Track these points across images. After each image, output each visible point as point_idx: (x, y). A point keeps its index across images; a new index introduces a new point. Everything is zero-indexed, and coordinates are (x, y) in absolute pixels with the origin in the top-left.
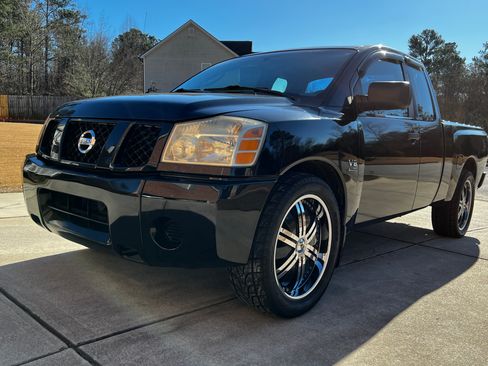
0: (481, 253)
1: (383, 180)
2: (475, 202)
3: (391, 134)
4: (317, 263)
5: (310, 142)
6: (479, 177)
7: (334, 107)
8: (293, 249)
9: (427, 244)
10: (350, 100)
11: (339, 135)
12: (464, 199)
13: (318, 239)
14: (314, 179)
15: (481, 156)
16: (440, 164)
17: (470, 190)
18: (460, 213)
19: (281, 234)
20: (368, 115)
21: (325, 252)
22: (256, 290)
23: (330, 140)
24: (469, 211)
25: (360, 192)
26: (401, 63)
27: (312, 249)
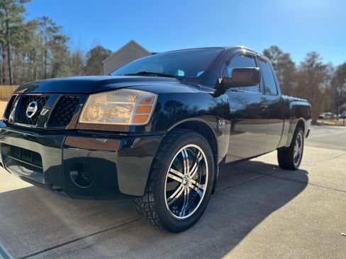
0: (310, 180)
1: (248, 134)
2: (304, 147)
3: (252, 105)
4: (198, 192)
5: (196, 108)
6: (306, 132)
7: (209, 85)
8: (180, 183)
9: (275, 174)
10: (220, 80)
11: (215, 105)
12: (297, 145)
13: (199, 175)
14: (194, 134)
15: (307, 119)
16: (281, 124)
17: (301, 140)
18: (295, 155)
19: (170, 173)
20: (233, 91)
21: (204, 183)
22: (152, 214)
23: (210, 108)
24: (300, 153)
25: (228, 141)
26: (254, 57)
27: (194, 182)
